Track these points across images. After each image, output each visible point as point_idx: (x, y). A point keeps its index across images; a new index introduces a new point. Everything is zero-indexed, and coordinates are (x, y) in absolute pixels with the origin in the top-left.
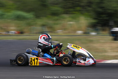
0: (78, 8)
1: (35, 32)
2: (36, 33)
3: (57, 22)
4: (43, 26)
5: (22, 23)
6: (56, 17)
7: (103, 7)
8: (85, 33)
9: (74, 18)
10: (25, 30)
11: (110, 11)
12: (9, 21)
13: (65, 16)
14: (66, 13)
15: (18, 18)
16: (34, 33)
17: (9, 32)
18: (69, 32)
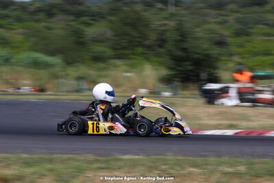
0: (140, 50)
1: (65, 89)
2: (68, 92)
3: (103, 73)
4: (79, 78)
5: (43, 73)
6: (102, 65)
7: (186, 49)
8: (151, 93)
9: (133, 66)
10: (48, 86)
11: (197, 56)
12: (20, 69)
13: (118, 62)
14: (119, 57)
15: (36, 64)
16: (63, 92)
17: (19, 89)
18: (124, 91)
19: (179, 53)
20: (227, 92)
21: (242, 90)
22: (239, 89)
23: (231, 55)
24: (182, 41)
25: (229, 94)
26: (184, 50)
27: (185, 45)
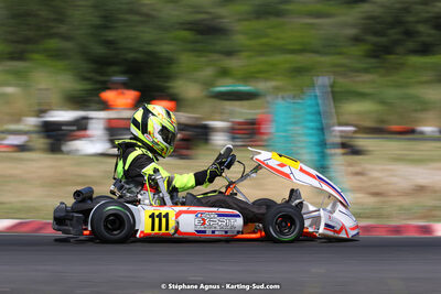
19: (100, 50)
20: (85, 129)
21: (115, 124)
22: (110, 120)
23: (230, 53)
24: (106, 27)
25: (89, 132)
26: (109, 43)
27: (111, 35)
